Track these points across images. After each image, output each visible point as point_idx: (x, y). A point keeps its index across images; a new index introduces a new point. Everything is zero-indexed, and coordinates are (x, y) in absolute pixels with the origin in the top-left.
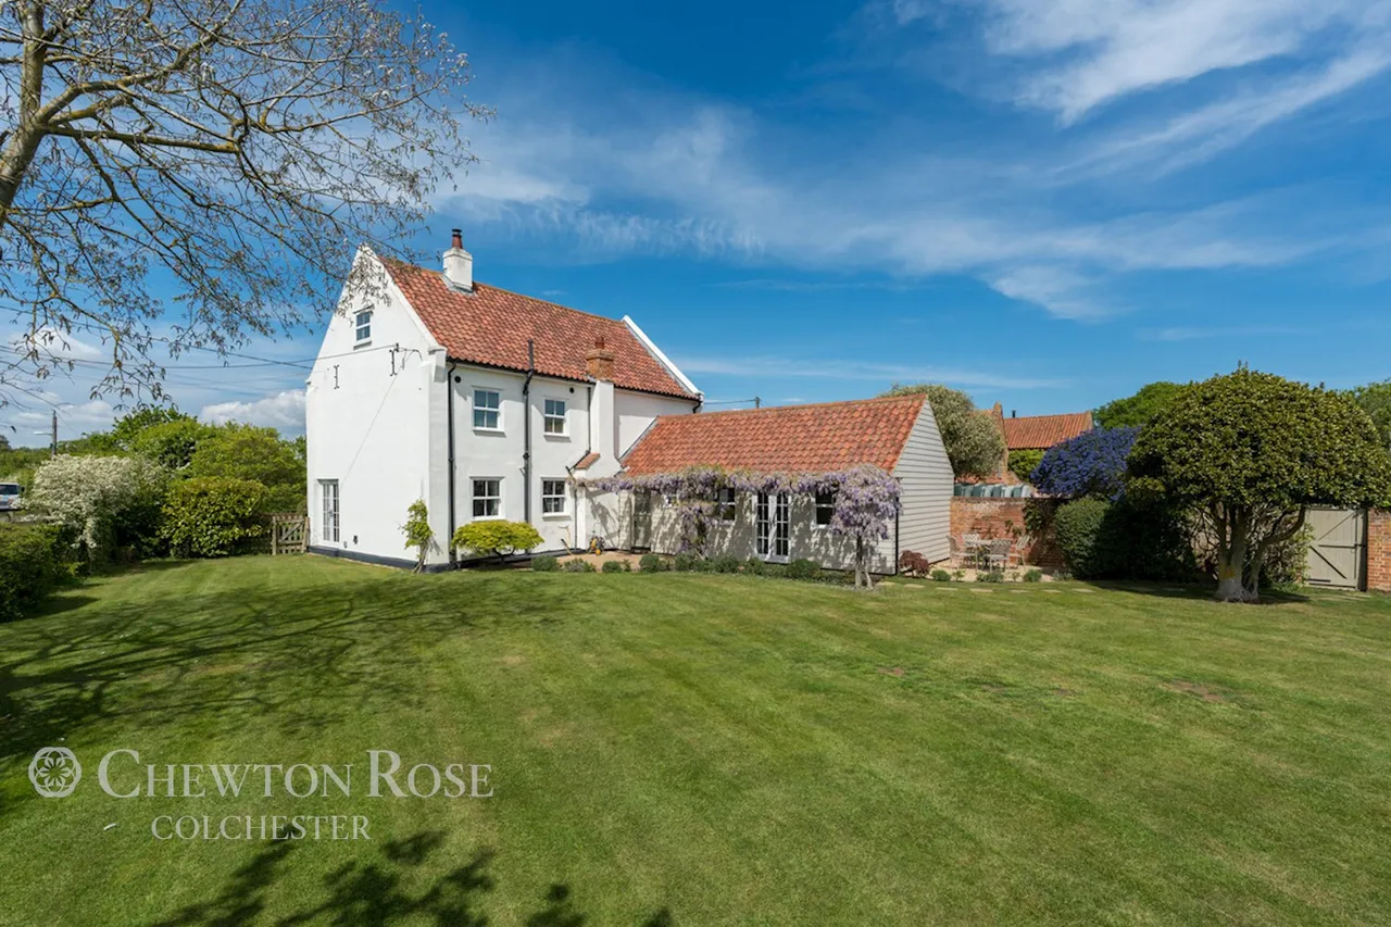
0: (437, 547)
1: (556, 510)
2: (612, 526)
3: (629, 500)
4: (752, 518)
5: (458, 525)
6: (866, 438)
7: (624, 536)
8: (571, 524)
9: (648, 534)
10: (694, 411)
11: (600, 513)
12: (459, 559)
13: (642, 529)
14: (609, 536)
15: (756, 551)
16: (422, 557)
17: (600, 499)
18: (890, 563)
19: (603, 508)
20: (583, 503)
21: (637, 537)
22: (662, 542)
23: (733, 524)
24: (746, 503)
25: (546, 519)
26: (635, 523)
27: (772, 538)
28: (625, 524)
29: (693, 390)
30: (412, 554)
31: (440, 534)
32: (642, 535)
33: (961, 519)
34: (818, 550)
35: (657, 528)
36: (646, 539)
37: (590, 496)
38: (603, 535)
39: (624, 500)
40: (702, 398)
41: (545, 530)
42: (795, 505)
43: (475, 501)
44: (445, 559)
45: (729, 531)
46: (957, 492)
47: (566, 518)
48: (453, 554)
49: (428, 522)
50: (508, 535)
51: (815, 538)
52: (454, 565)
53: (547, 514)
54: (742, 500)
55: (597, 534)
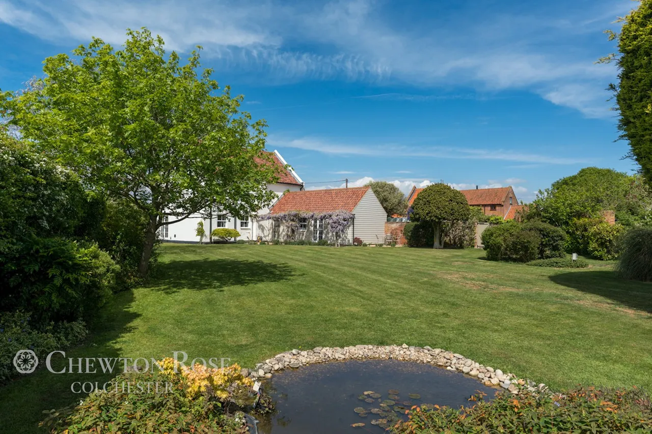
0: (205, 236)
1: (246, 226)
2: (266, 233)
3: (272, 223)
4: (312, 228)
5: (213, 230)
6: (348, 201)
7: (270, 236)
8: (251, 231)
9: (279, 235)
10: (301, 189)
11: (261, 228)
12: (213, 241)
13: (276, 234)
14: (265, 237)
15: (313, 240)
16: (201, 240)
17: (261, 223)
18: (351, 241)
19: (263, 226)
20: (255, 224)
21: (275, 237)
22: (283, 238)
23: (306, 230)
24: (310, 223)
25: (241, 229)
26: (274, 232)
27: (318, 235)
28: (271, 232)
29: (300, 181)
30: (198, 239)
31: (207, 233)
32: (276, 236)
33: (388, 230)
34: (331, 238)
35: (282, 233)
36: (278, 237)
37: (258, 221)
38: (263, 236)
39: (270, 223)
40: (304, 184)
41: (241, 233)
42: (325, 224)
43: (218, 222)
44: (208, 240)
45: (305, 233)
46: (388, 220)
47: (249, 229)
48: (211, 238)
49: (204, 228)
50: (229, 233)
51: (330, 234)
52: (211, 242)
53: (242, 228)
54: (309, 222)
55: (260, 235)
